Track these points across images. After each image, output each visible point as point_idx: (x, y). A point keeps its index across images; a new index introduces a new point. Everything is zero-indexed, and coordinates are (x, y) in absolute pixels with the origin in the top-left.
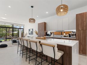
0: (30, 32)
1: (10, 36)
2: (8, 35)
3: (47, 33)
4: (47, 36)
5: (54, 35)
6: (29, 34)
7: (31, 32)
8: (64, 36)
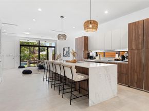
0: (65, 52)
1: (36, 59)
2: (33, 58)
3: (89, 53)
4: (89, 60)
5: (100, 57)
6: (64, 56)
7: (67, 52)
8: (115, 60)
